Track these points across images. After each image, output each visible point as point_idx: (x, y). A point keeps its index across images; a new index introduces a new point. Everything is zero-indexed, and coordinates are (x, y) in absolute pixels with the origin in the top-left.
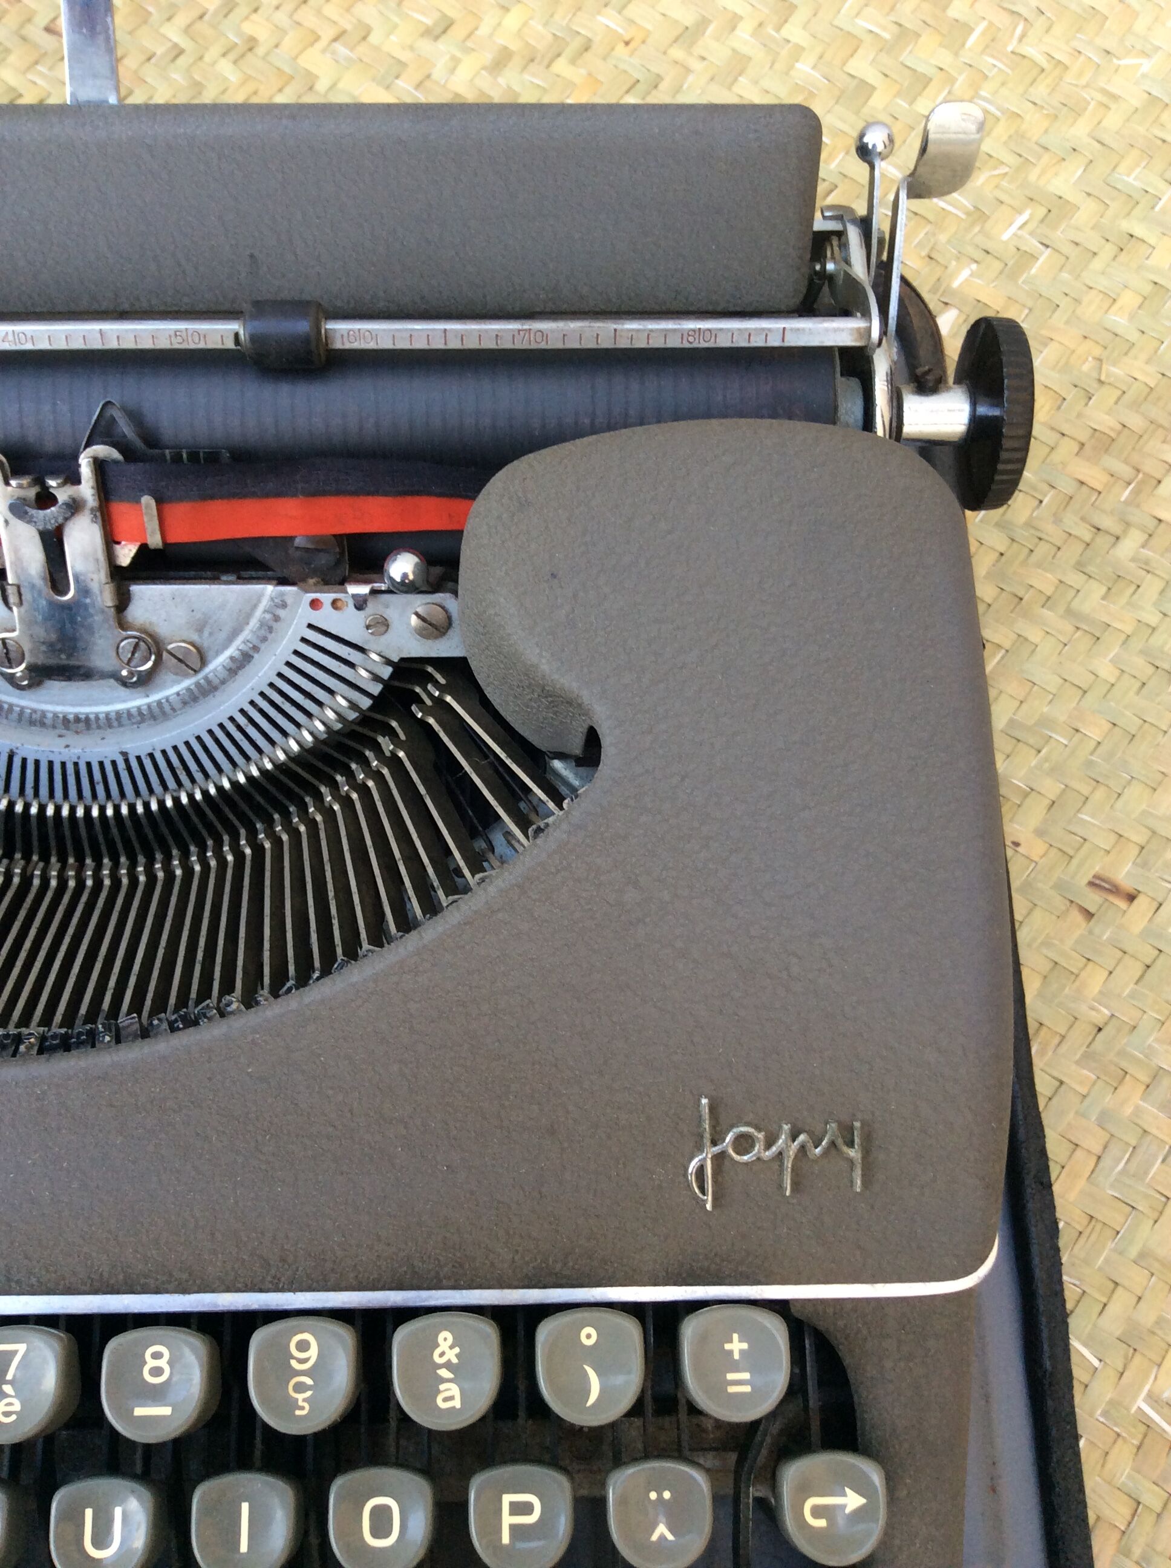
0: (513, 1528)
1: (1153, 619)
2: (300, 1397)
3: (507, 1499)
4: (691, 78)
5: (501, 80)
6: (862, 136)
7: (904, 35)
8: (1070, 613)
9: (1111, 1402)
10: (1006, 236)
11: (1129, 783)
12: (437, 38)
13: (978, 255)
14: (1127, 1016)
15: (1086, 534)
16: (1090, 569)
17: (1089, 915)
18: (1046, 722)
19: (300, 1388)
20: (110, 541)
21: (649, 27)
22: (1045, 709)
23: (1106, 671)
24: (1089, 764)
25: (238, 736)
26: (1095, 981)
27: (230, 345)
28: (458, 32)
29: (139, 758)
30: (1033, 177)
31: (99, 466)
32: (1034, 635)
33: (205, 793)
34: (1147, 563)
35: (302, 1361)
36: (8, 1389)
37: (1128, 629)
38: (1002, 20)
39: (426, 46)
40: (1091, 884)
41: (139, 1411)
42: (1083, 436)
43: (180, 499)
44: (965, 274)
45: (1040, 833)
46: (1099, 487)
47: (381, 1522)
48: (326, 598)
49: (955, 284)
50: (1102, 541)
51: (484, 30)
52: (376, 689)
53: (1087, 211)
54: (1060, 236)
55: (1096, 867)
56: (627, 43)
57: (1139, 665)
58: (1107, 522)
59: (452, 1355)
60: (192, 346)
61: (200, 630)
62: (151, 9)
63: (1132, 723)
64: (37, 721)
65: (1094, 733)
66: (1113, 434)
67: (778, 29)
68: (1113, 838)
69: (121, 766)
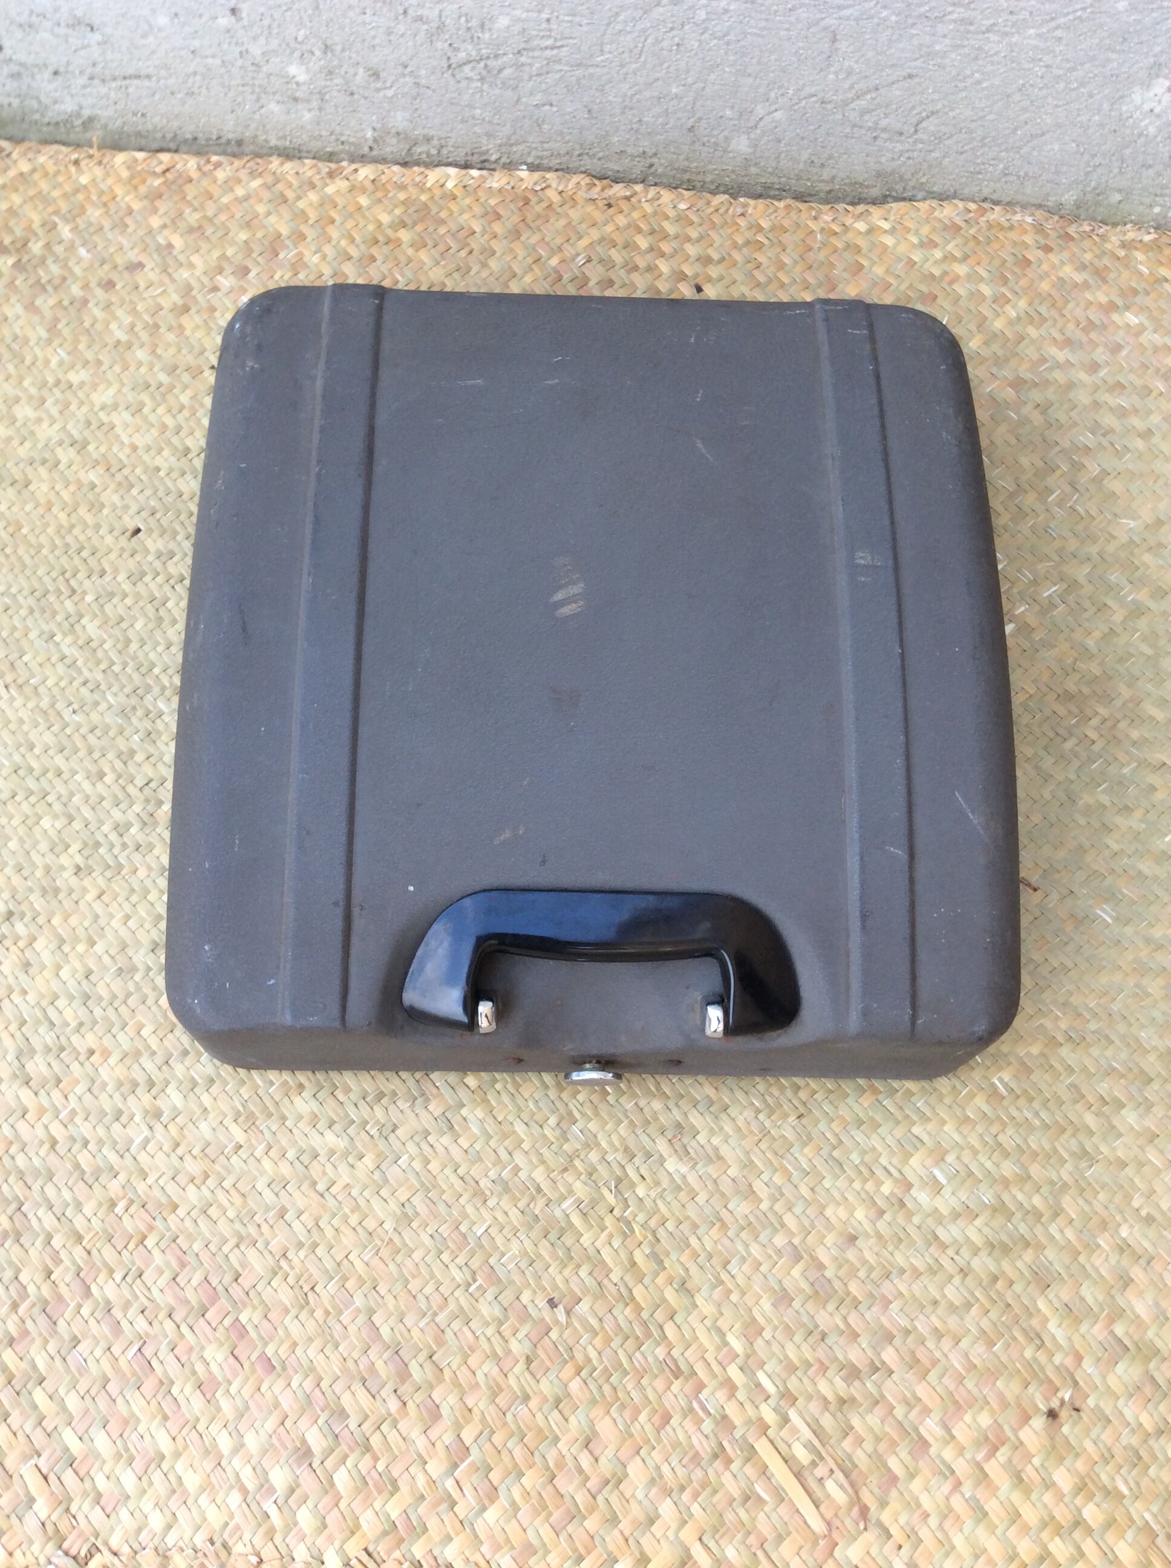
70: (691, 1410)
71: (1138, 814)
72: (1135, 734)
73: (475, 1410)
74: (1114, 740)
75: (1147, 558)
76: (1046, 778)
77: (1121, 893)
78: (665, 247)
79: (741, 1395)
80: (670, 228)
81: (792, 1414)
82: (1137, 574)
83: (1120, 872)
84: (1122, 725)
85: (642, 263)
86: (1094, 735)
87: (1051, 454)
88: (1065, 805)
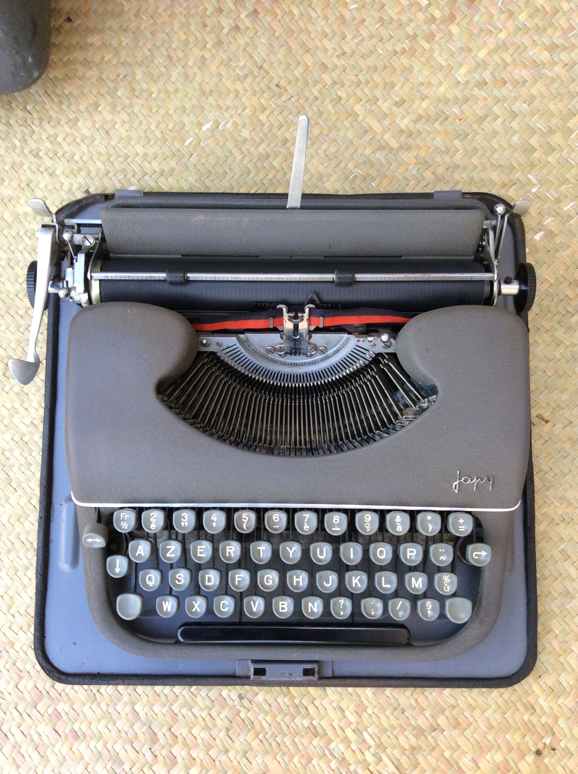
4: (478, 137)
5: (417, 126)
7: (551, 131)
8: (552, 336)
10: (565, 209)
11: (555, 390)
12: (399, 107)
13: (555, 214)
15: (564, 312)
16: (562, 324)
17: (534, 425)
20: (309, 325)
21: (468, 114)
23: (558, 356)
24: (546, 382)
28: (406, 105)
29: (309, 374)
32: (540, 341)
37: (568, 344)
39: (395, 109)
40: (537, 416)
44: (549, 220)
46: (572, 298)
48: (362, 339)
49: (545, 223)
50: (568, 315)
51: (415, 106)
52: (370, 359)
55: (540, 412)
56: (460, 120)
57: (568, 355)
61: (327, 344)
62: (310, 81)
63: (561, 372)
65: (549, 373)
67: (510, 123)
68: (547, 404)
70: (325, 755)
73: (198, 760)
76: (559, 343)
79: (354, 746)
81: (384, 757)
87: (573, 103)
88: (570, 362)
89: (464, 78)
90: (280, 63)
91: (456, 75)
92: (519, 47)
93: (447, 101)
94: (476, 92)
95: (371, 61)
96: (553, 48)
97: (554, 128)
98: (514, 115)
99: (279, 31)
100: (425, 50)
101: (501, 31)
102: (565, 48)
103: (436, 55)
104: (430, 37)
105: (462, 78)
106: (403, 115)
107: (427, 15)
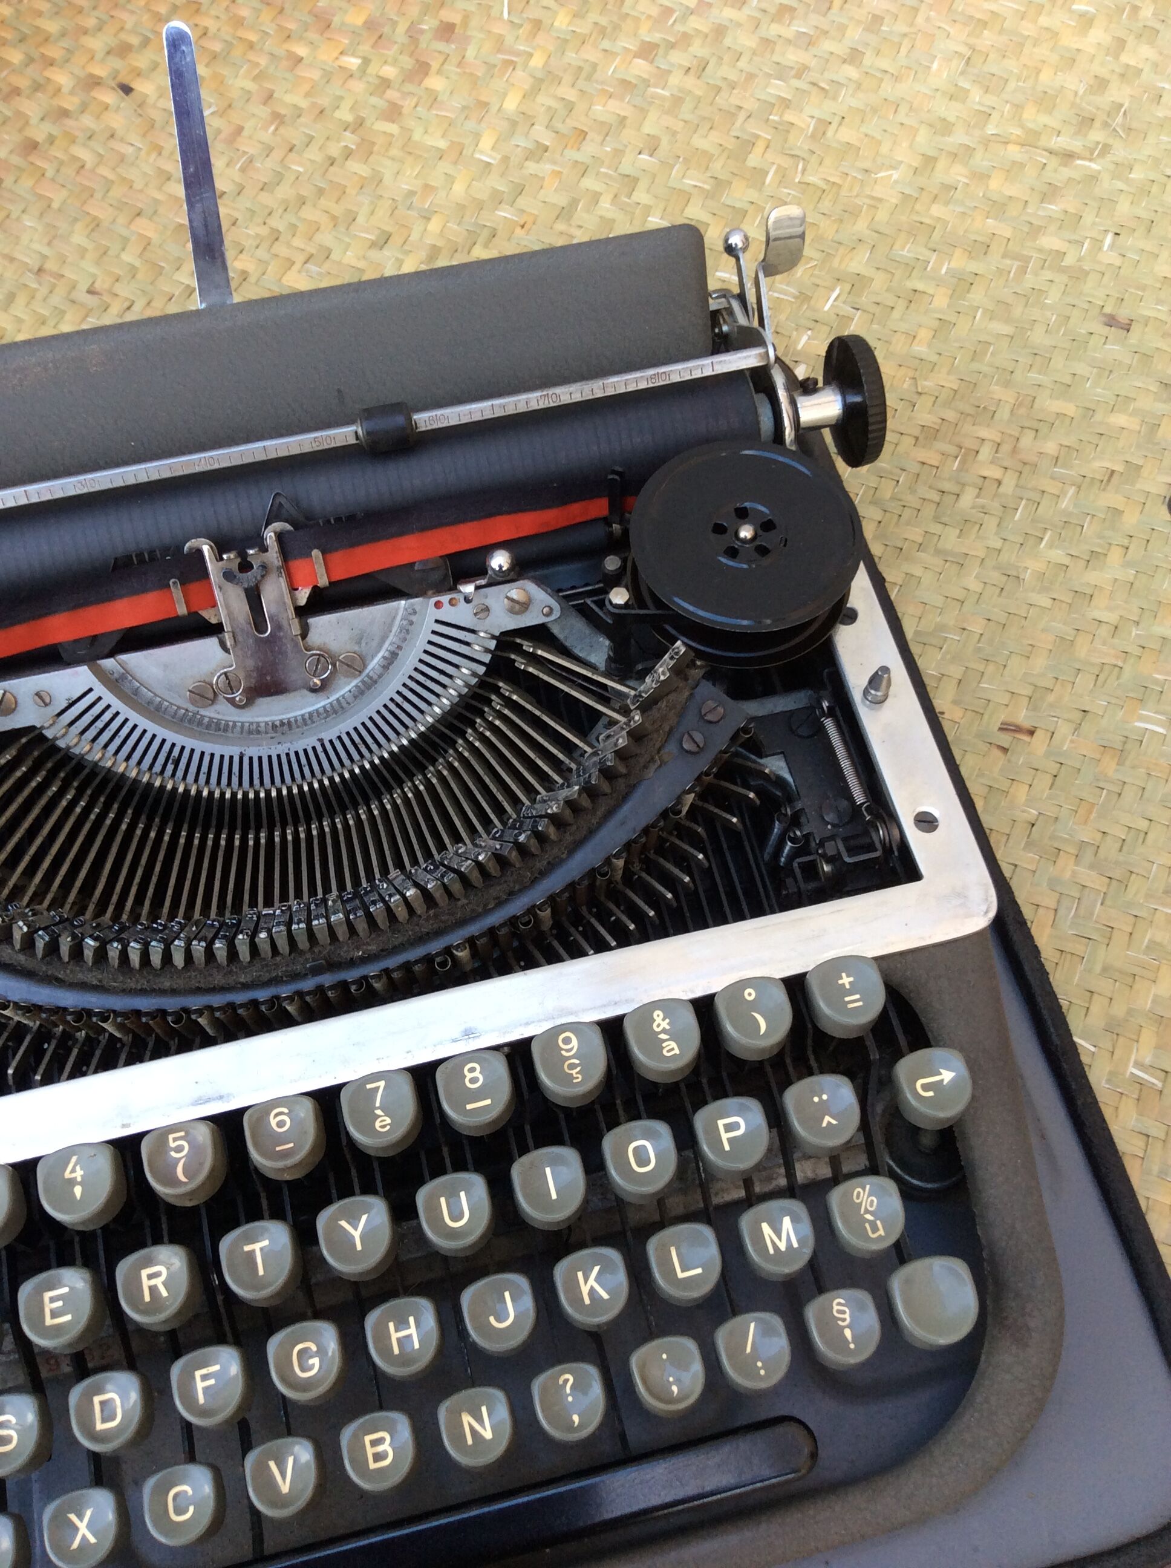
0: (730, 1140)
1: (998, 544)
2: (574, 1072)
3: (721, 1123)
6: (726, 240)
7: (720, 185)
8: (938, 552)
9: (1110, 1073)
10: (826, 308)
11: (1009, 657)
12: (381, 248)
13: (811, 324)
14: (1051, 811)
15: (936, 497)
16: (944, 519)
17: (1005, 750)
18: (942, 627)
19: (572, 1066)
20: (293, 589)
21: (536, 212)
22: (938, 619)
23: (975, 586)
24: (979, 650)
25: (397, 711)
26: (1021, 793)
27: (353, 441)
28: (397, 240)
29: (331, 742)
30: (836, 263)
31: (280, 537)
32: (917, 571)
33: (382, 758)
34: (983, 507)
35: (568, 1051)
36: (379, 1112)
37: (981, 553)
38: (785, 162)
39: (374, 254)
40: (1000, 729)
41: (469, 1107)
42: (916, 432)
43: (336, 550)
44: (805, 339)
45: (955, 702)
46: (936, 464)
47: (642, 1158)
48: (445, 599)
49: (800, 347)
50: (949, 499)
51: (415, 236)
52: (487, 658)
53: (879, 281)
54: (864, 300)
55: (1002, 716)
56: (523, 227)
57: (996, 577)
58: (947, 486)
59: (665, 1025)
60: (326, 447)
61: (359, 643)
63: (1002, 618)
64: (253, 732)
65: (976, 627)
66: (937, 427)
67: (629, 197)
68: (1008, 695)
69: (319, 749)
71: (1115, 555)
72: (1050, 447)
74: (1025, 467)
75: (937, 210)
76: (961, 562)
77: (1156, 682)
78: (54, 52)
80: (52, 27)
82: (936, 235)
83: (1137, 651)
84: (1027, 440)
85: (23, 83)
86: (994, 472)
87: (738, 123)
88: (1007, 588)
89: (494, 154)
90: (82, 252)
91: (477, 156)
92: (580, 68)
93: (480, 206)
94: (532, 167)
95: (285, 191)
96: (648, 51)
97: (723, 176)
98: (631, 182)
99: (58, 197)
100: (392, 135)
101: (531, 55)
102: (672, 46)
103: (417, 136)
104: (393, 113)
105: (490, 156)
106: (397, 259)
107: (371, 79)
